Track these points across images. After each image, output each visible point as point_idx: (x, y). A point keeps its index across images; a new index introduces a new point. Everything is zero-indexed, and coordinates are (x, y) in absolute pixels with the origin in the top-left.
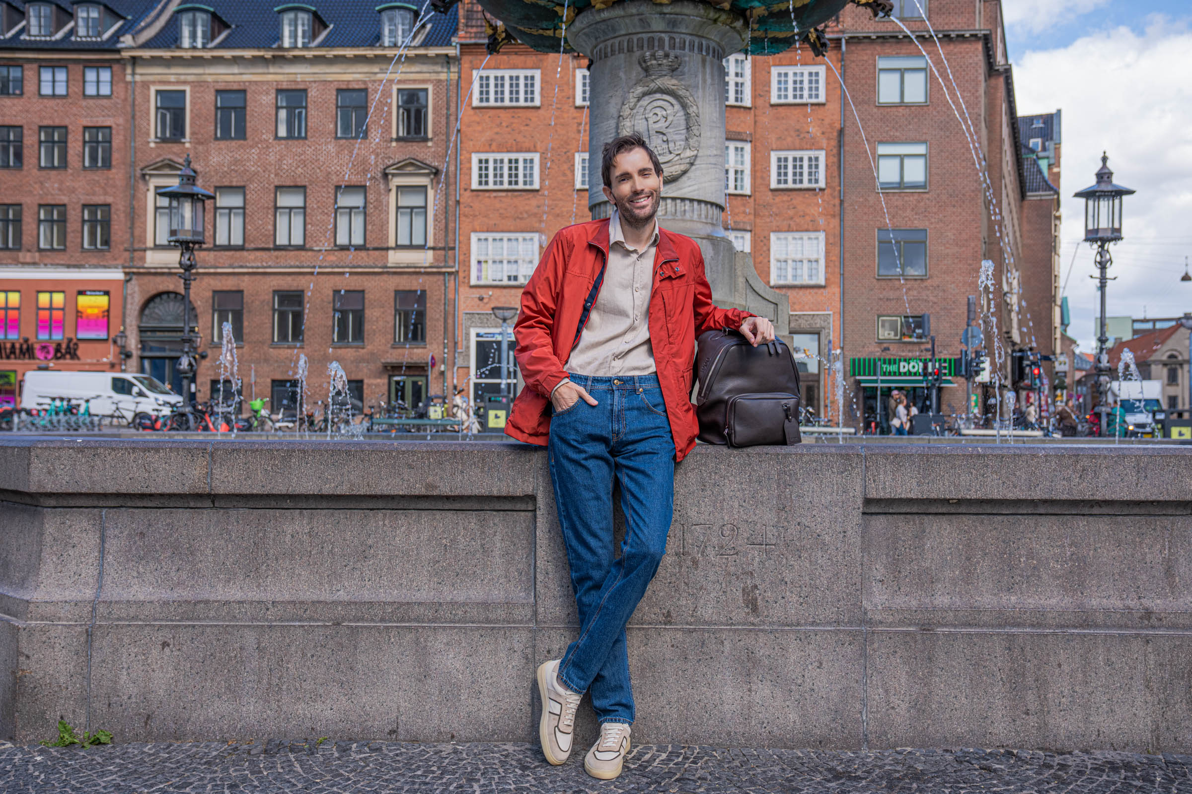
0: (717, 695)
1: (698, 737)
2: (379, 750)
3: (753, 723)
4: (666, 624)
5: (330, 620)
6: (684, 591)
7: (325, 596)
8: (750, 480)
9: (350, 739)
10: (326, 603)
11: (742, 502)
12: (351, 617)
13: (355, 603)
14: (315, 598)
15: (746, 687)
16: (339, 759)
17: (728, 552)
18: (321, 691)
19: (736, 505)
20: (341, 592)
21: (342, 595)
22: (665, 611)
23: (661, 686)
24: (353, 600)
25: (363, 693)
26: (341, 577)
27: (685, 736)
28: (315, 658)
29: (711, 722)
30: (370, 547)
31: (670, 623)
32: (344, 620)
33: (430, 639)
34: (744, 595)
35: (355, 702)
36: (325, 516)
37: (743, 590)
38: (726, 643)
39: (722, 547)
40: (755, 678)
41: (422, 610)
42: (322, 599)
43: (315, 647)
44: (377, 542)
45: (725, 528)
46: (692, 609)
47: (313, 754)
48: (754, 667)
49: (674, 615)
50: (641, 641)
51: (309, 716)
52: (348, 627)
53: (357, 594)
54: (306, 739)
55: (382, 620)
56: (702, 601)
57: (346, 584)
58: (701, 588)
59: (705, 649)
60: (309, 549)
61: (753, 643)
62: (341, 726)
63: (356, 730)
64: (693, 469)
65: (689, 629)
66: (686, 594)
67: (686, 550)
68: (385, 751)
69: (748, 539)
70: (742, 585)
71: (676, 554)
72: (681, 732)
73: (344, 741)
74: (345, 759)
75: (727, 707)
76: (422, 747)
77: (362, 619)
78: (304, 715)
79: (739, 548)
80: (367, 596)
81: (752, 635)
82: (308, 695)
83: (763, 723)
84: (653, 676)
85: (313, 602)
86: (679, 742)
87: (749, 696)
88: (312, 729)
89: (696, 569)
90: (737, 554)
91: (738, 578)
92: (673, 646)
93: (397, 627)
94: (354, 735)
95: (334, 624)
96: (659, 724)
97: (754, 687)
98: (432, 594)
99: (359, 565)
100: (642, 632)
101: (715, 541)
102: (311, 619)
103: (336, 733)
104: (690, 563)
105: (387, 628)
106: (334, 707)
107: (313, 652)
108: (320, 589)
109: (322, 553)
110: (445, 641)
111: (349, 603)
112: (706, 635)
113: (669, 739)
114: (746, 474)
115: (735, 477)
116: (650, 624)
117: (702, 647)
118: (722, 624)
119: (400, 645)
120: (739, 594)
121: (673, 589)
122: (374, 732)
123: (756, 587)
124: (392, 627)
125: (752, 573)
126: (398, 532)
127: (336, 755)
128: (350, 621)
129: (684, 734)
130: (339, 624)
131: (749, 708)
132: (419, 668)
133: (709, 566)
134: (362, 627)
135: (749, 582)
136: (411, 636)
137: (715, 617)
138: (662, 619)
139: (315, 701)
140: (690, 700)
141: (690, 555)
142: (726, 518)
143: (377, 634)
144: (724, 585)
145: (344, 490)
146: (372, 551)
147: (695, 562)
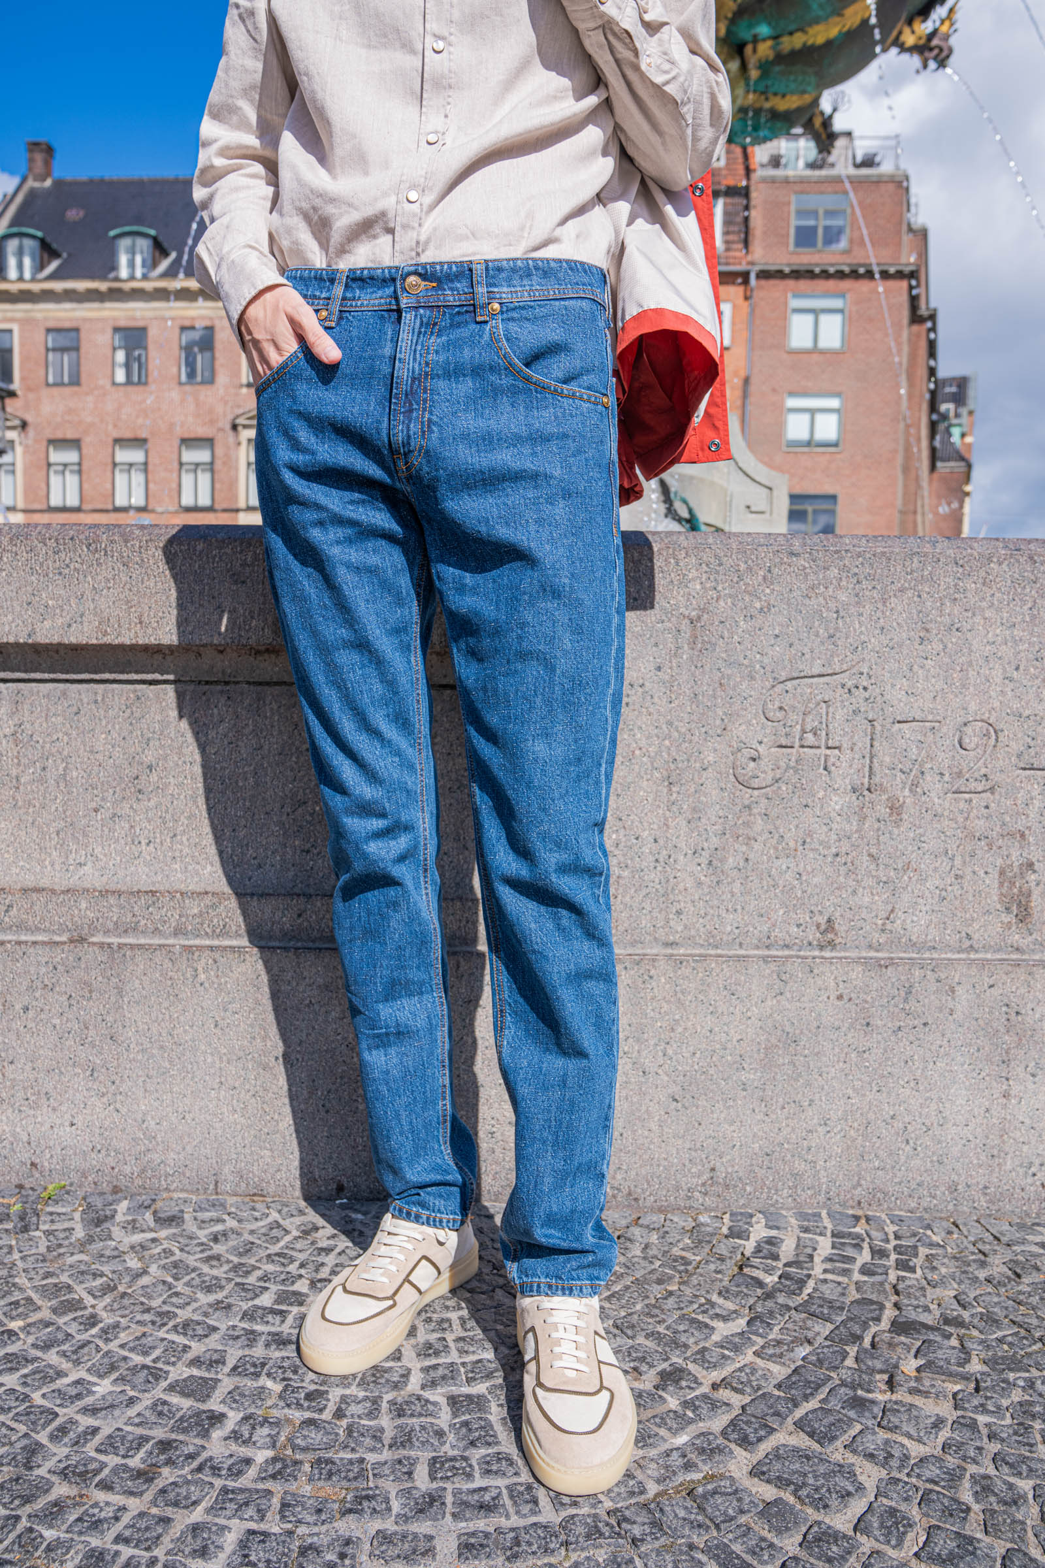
0: (933, 1106)
1: (886, 1194)
2: (173, 1220)
3: (1009, 1166)
4: (821, 948)
5: (62, 929)
6: (869, 874)
7: (51, 875)
8: (1033, 617)
9: (116, 1190)
10: (53, 891)
11: (1010, 670)
12: (110, 925)
13: (119, 893)
14: (30, 881)
15: (999, 1088)
16: (83, 1246)
17: (973, 785)
18: (49, 1086)
19: (997, 675)
20: (87, 869)
21: (90, 876)
22: (822, 920)
23: (808, 1084)
24: (112, 887)
25: (141, 1093)
26: (85, 835)
27: (856, 1192)
28: (31, 1014)
29: (915, 1163)
30: (150, 767)
31: (831, 944)
32: (93, 930)
33: (288, 976)
34: (1001, 884)
35: (124, 1111)
36: (47, 696)
37: (1002, 873)
38: (960, 990)
39: (960, 774)
40: (1020, 1069)
41: (268, 910)
42: (45, 882)
43: (31, 988)
44: (165, 758)
45: (968, 730)
46: (884, 914)
47: (26, 1229)
48: (1019, 1045)
49: (841, 927)
50: (770, 987)
51: (25, 1139)
52: (101, 945)
53: (121, 873)
54: (20, 1187)
55: (178, 932)
56: (906, 897)
57: (98, 850)
58: (907, 867)
59: (912, 1005)
60: (14, 772)
61: (1022, 991)
62: (94, 1159)
63: (127, 1169)
64: (902, 590)
65: (878, 959)
66: (871, 882)
67: (877, 779)
68: (190, 1226)
69: (1019, 756)
70: (999, 862)
71: (854, 790)
72: (849, 1185)
73: (102, 1194)
74: (97, 1246)
75: (954, 1130)
76: (274, 1216)
77: (134, 929)
78: (14, 1134)
79: (996, 777)
80: (142, 876)
81: (1021, 973)
82: (20, 1095)
83: (1031, 1164)
84: (792, 1063)
85: (25, 890)
86: (843, 1204)
87: (1005, 1106)
88: (33, 1164)
89: (898, 823)
90: (992, 790)
91: (990, 846)
92: (840, 997)
93: (211, 948)
94: (123, 1182)
95: (71, 941)
96: (800, 1166)
97: (1016, 1089)
98: (291, 874)
99: (125, 808)
100: (773, 966)
101: (944, 759)
102: (21, 927)
103: (84, 1175)
104: (883, 810)
105: (188, 949)
106: (78, 1120)
107: (26, 1000)
108: (41, 862)
109: (42, 780)
110: (320, 981)
111: (104, 893)
112: (917, 973)
113: (822, 1198)
114: (1024, 602)
115: (998, 610)
116: (787, 946)
117: (906, 1000)
118: (948, 947)
119: (220, 989)
120: (993, 880)
121: (843, 869)
122: (167, 1175)
123: (1030, 865)
124: (200, 948)
125: (1023, 835)
126: (212, 734)
127: (80, 1233)
128: (107, 932)
129: (854, 1188)
130: (82, 940)
131: (1003, 1132)
132: (264, 1039)
133: (929, 816)
134: (132, 947)
135: (1015, 854)
136: (243, 968)
137: (933, 933)
138: (813, 935)
139: (36, 1106)
140: (871, 1116)
141: (884, 790)
142: (973, 707)
143: (167, 964)
144: (958, 861)
145: (84, 634)
146: (154, 777)
147: (895, 808)
